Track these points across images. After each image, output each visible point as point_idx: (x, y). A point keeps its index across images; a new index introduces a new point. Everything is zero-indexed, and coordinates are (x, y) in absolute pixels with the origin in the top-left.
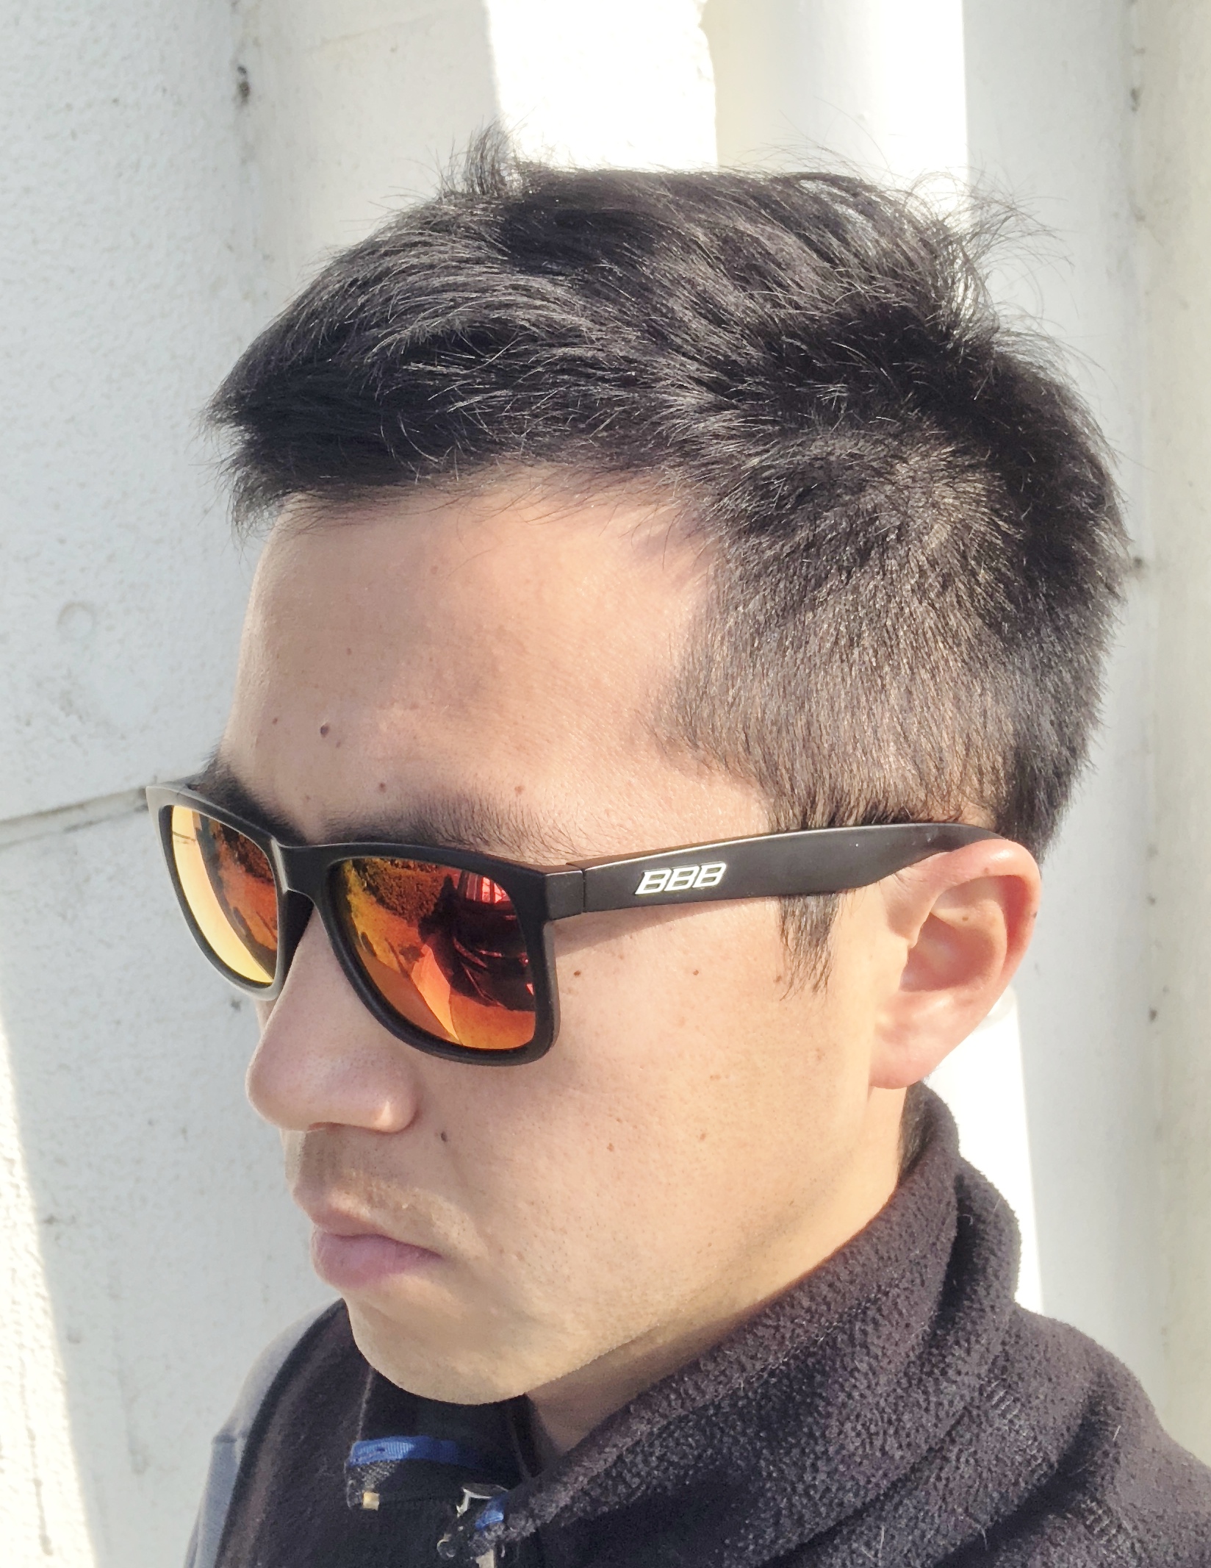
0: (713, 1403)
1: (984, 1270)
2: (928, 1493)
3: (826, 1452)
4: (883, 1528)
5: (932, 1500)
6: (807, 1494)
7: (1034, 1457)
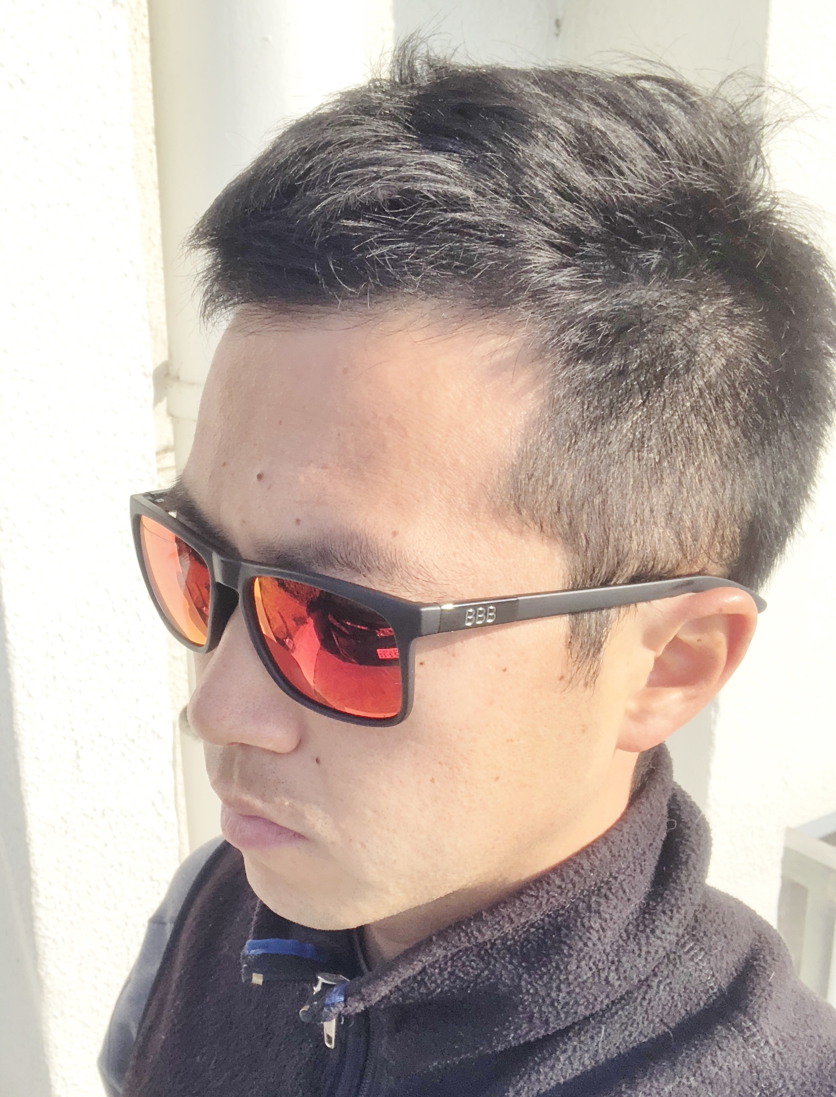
0: (490, 940)
1: (687, 862)
2: (636, 1009)
3: (567, 979)
4: (603, 1028)
5: (638, 1012)
6: (552, 1004)
7: (712, 988)
